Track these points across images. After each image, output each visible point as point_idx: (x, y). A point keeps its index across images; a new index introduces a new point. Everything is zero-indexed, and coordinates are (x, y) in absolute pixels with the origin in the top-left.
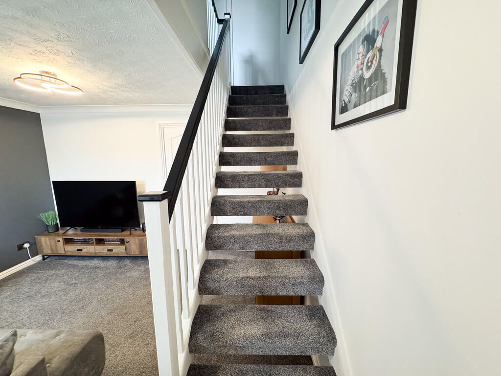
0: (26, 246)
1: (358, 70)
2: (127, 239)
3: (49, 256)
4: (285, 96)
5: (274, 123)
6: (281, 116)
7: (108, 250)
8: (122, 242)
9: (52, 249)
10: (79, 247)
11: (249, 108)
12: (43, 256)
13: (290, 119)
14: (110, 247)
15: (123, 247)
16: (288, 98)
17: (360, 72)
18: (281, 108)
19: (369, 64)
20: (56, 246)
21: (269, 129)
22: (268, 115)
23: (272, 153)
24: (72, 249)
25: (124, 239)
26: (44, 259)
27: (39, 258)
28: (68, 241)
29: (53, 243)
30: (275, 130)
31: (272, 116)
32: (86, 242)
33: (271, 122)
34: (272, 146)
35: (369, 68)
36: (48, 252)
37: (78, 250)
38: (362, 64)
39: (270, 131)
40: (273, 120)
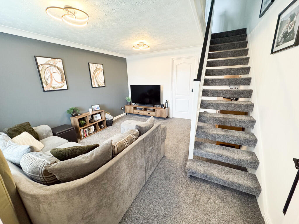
0: (123, 108)
1: (286, 29)
2: (156, 110)
3: (128, 113)
4: (247, 35)
5: (237, 52)
6: (242, 48)
7: (149, 113)
8: (154, 110)
9: (129, 111)
10: (138, 111)
11: (222, 45)
12: (127, 113)
13: (248, 50)
14: (149, 112)
15: (154, 113)
16: (249, 36)
17: (287, 29)
18: (243, 43)
19: (291, 27)
20: (131, 110)
21: (234, 56)
22: (233, 48)
23: (234, 68)
24: (136, 111)
25: (154, 109)
26: (127, 114)
27: (125, 114)
28: (135, 108)
29: (130, 109)
30: (237, 56)
31: (236, 48)
32: (140, 109)
33: (235, 52)
34: (235, 65)
35: (290, 28)
36: (128, 112)
37: (138, 112)
38: (288, 26)
39: (234, 57)
40: (236, 51)
